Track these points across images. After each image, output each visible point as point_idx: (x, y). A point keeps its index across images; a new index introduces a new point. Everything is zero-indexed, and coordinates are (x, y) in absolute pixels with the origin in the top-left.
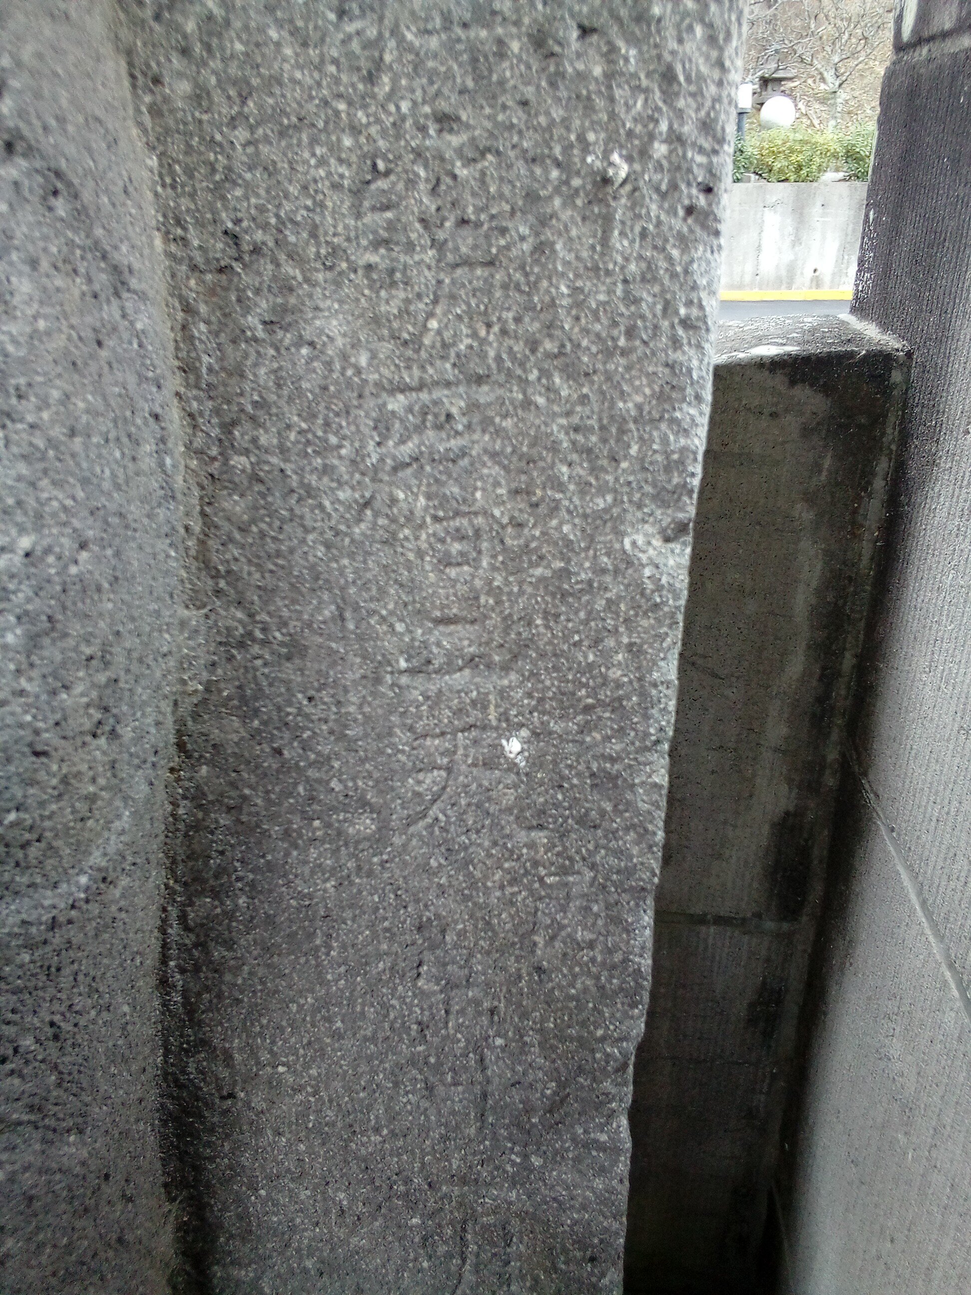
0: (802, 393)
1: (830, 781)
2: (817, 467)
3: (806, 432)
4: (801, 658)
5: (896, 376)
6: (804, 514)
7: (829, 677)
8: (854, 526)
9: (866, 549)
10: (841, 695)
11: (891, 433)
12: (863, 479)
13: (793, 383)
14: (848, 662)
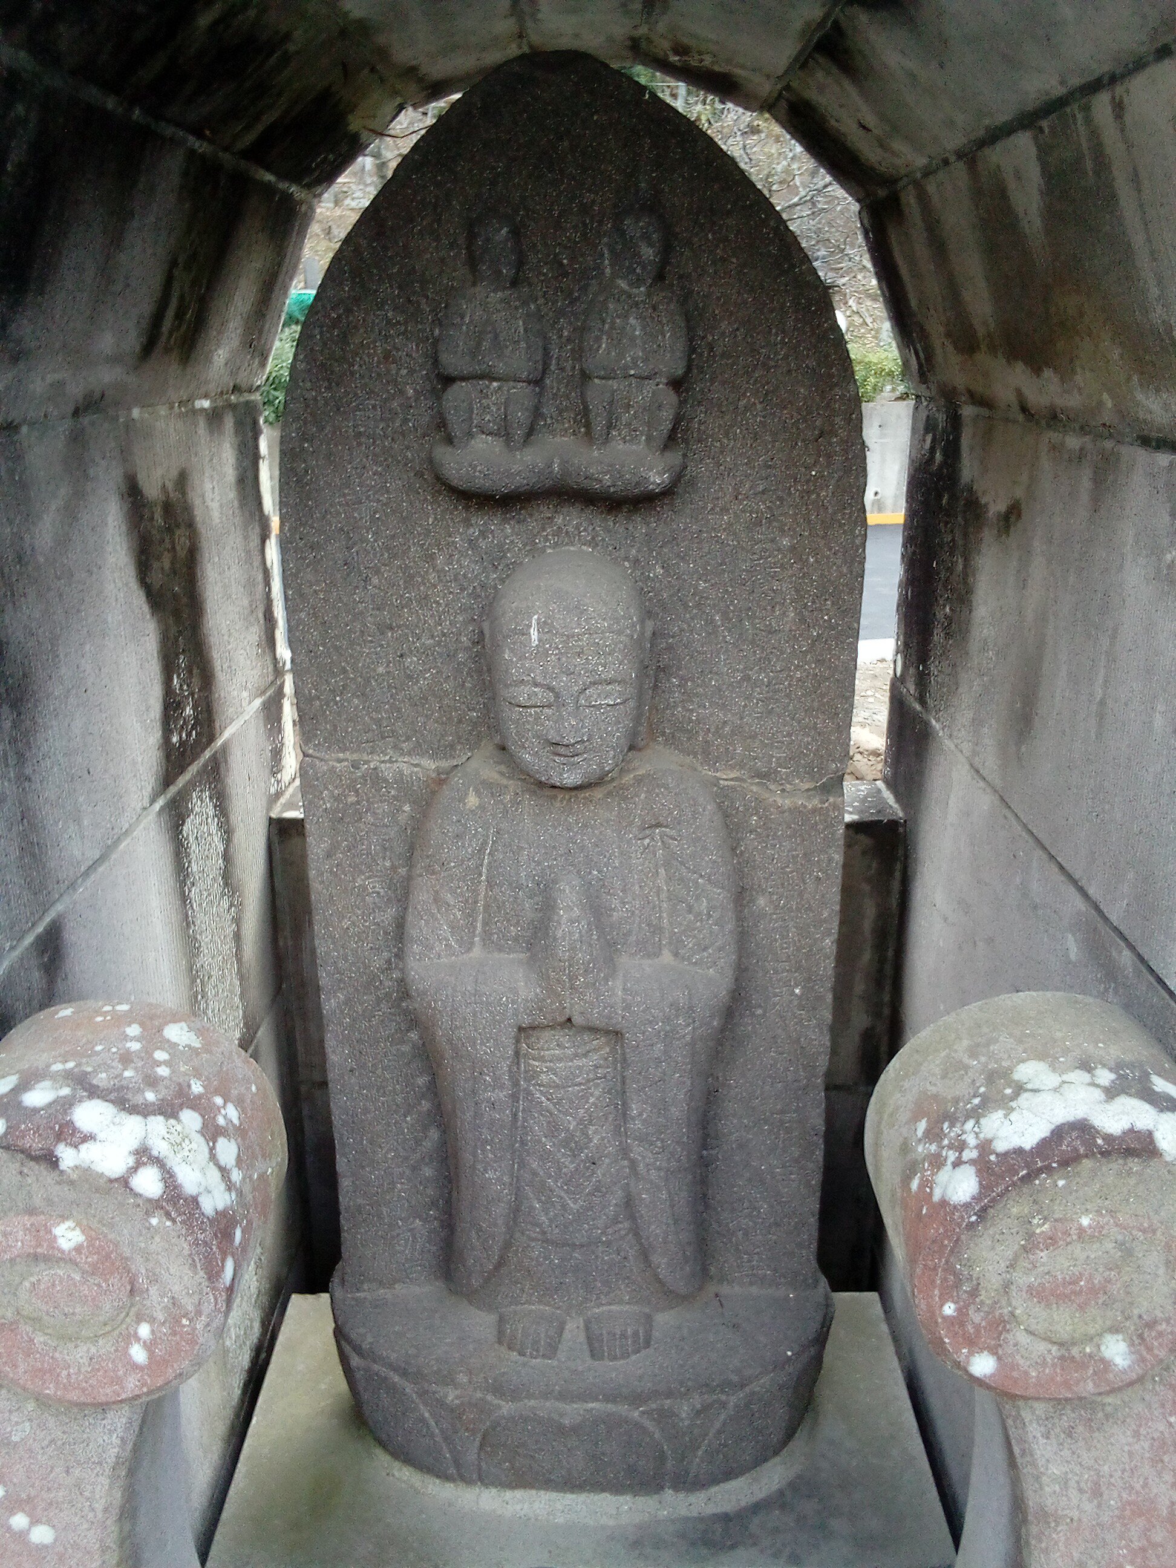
0: (862, 837)
1: (886, 1011)
2: (869, 867)
3: (864, 853)
4: (869, 951)
5: (901, 830)
6: (866, 888)
7: (882, 961)
8: (889, 892)
9: (894, 902)
10: (888, 969)
11: (901, 852)
12: (890, 873)
13: (857, 833)
14: (890, 953)
